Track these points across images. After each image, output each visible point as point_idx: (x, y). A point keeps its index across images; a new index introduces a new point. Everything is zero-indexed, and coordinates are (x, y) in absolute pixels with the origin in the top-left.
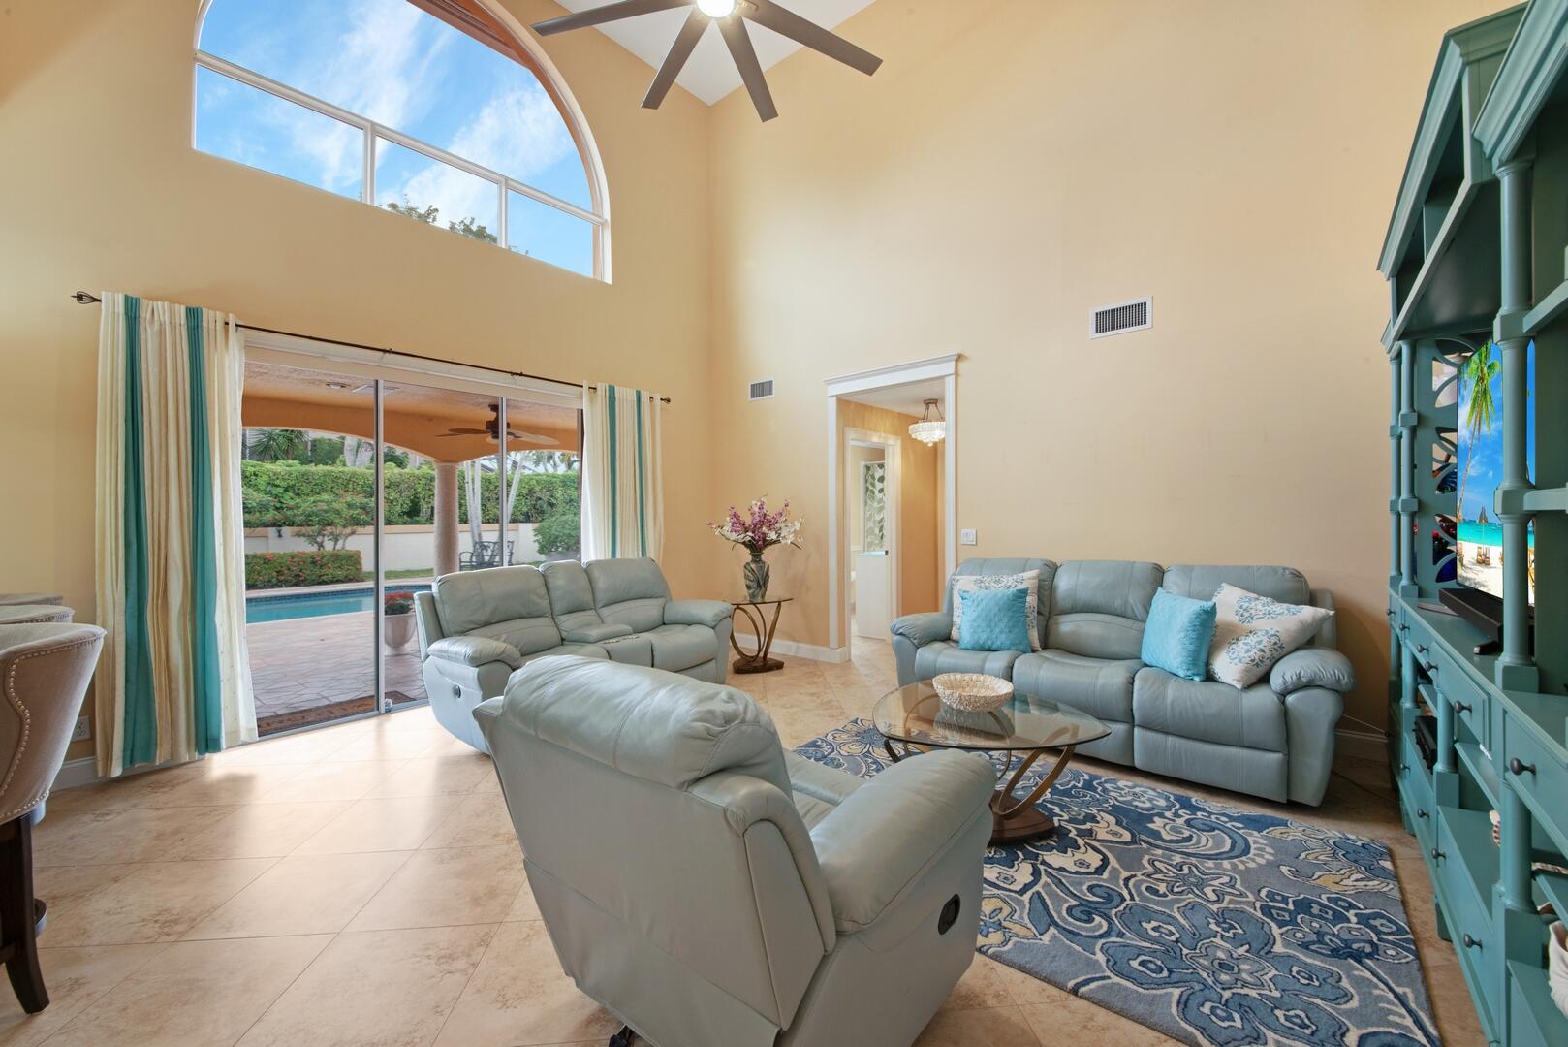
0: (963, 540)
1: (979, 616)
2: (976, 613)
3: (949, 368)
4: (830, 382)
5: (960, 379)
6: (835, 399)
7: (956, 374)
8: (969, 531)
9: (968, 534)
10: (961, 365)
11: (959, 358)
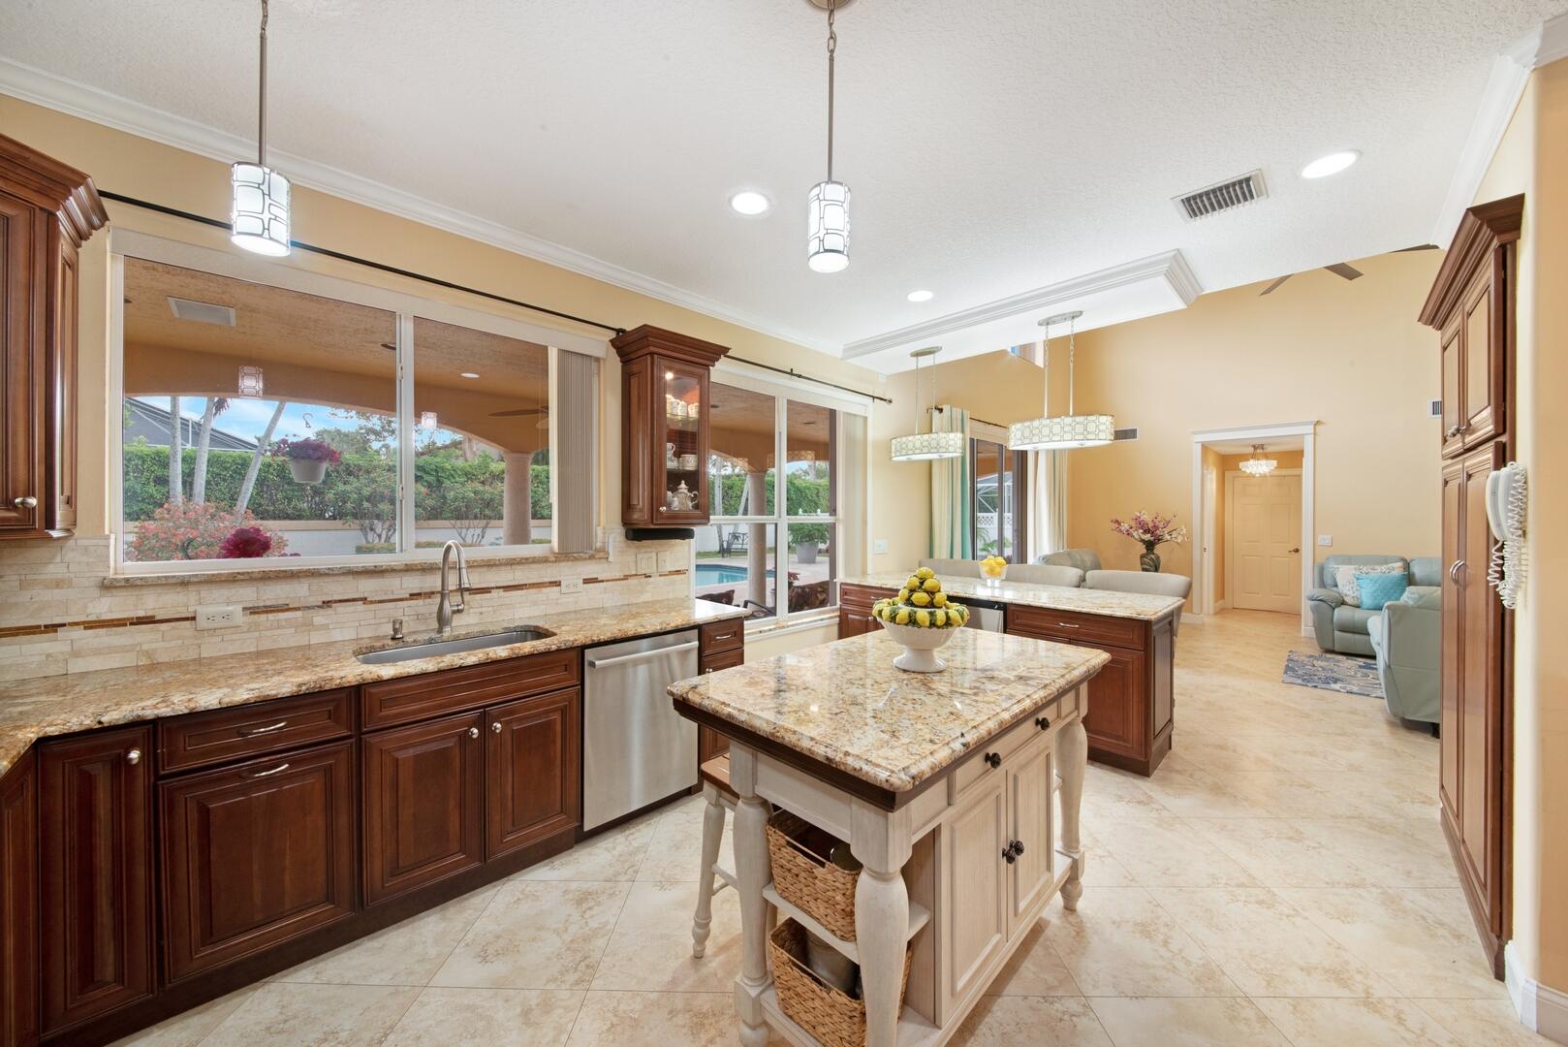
0: (1320, 542)
1: (1378, 589)
2: (1374, 588)
3: (1310, 429)
4: (1195, 433)
5: (1317, 437)
6: (1200, 446)
7: (1315, 434)
8: (1326, 537)
9: (1324, 539)
10: (1318, 427)
11: (1318, 423)
